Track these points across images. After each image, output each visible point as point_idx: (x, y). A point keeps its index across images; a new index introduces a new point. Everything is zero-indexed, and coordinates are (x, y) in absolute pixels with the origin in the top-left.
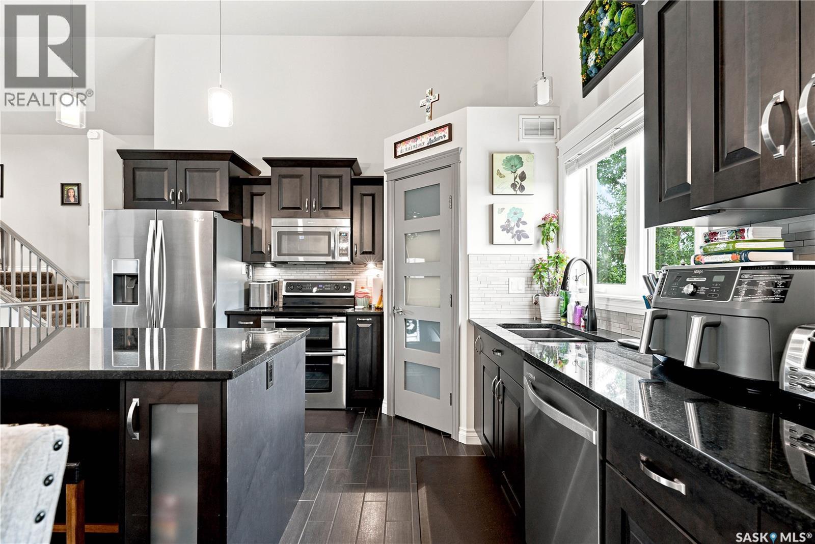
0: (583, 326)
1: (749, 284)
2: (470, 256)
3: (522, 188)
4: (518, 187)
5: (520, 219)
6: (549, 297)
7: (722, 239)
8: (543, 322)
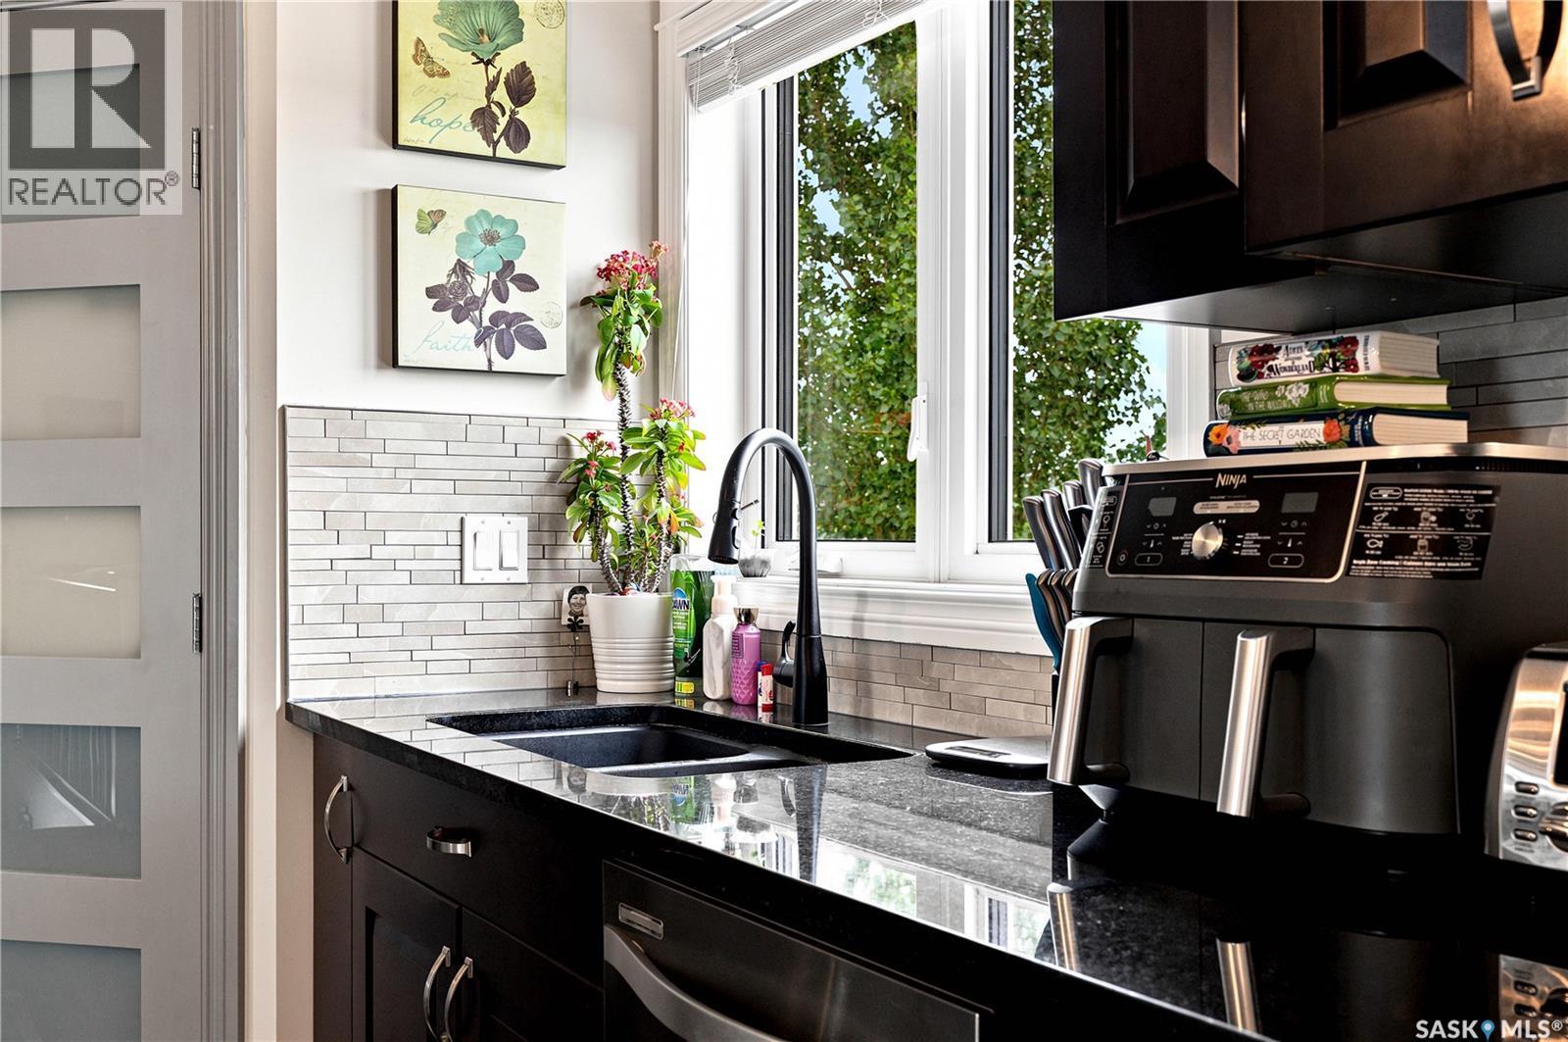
0: (766, 708)
1: (1393, 519)
2: (289, 412)
3: (519, 135)
4: (500, 129)
5: (509, 265)
6: (629, 596)
7: (1291, 369)
8: (603, 701)
